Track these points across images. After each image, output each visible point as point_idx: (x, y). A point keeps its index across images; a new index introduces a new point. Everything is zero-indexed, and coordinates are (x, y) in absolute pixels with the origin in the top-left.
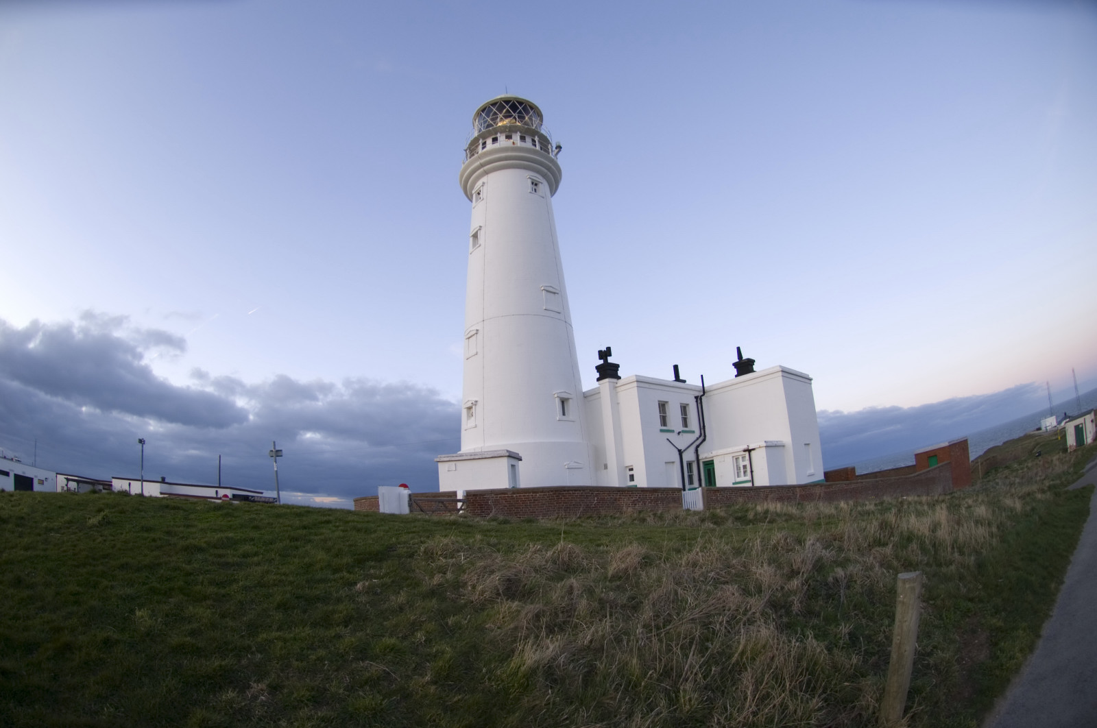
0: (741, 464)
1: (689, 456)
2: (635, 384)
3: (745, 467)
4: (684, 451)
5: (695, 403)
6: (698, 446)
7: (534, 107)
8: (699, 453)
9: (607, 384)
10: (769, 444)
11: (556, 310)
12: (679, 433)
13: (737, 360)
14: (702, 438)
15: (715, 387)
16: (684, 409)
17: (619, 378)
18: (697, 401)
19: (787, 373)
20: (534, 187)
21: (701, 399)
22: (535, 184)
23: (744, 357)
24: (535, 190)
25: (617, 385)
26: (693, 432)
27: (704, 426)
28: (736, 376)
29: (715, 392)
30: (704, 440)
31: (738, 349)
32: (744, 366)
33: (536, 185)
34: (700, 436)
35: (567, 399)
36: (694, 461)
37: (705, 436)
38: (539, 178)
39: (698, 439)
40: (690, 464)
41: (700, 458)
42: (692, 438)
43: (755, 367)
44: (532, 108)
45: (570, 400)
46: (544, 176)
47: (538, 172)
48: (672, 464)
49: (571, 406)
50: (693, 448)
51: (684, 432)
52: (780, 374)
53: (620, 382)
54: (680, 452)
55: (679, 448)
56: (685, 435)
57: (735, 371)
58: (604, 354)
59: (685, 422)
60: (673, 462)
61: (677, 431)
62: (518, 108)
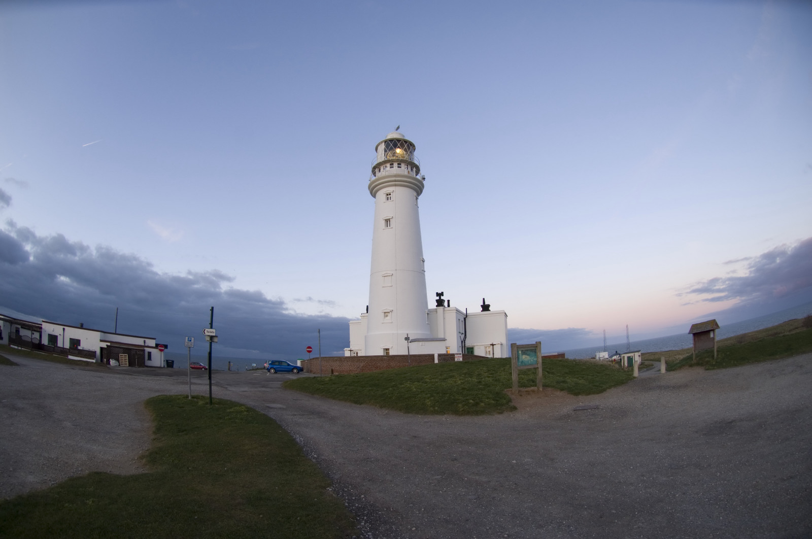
0: (489, 349)
1: (463, 344)
2: (455, 311)
6: (465, 341)
9: (440, 309)
10: (499, 343)
13: (483, 304)
14: (465, 337)
15: (472, 314)
21: (465, 319)
23: (486, 303)
25: (444, 310)
27: (466, 331)
29: (472, 317)
31: (484, 299)
32: (485, 308)
34: (465, 334)
41: (466, 346)
52: (499, 312)
55: (462, 341)
57: (481, 309)
58: (440, 295)
59: (461, 329)
60: (461, 347)
61: (461, 333)
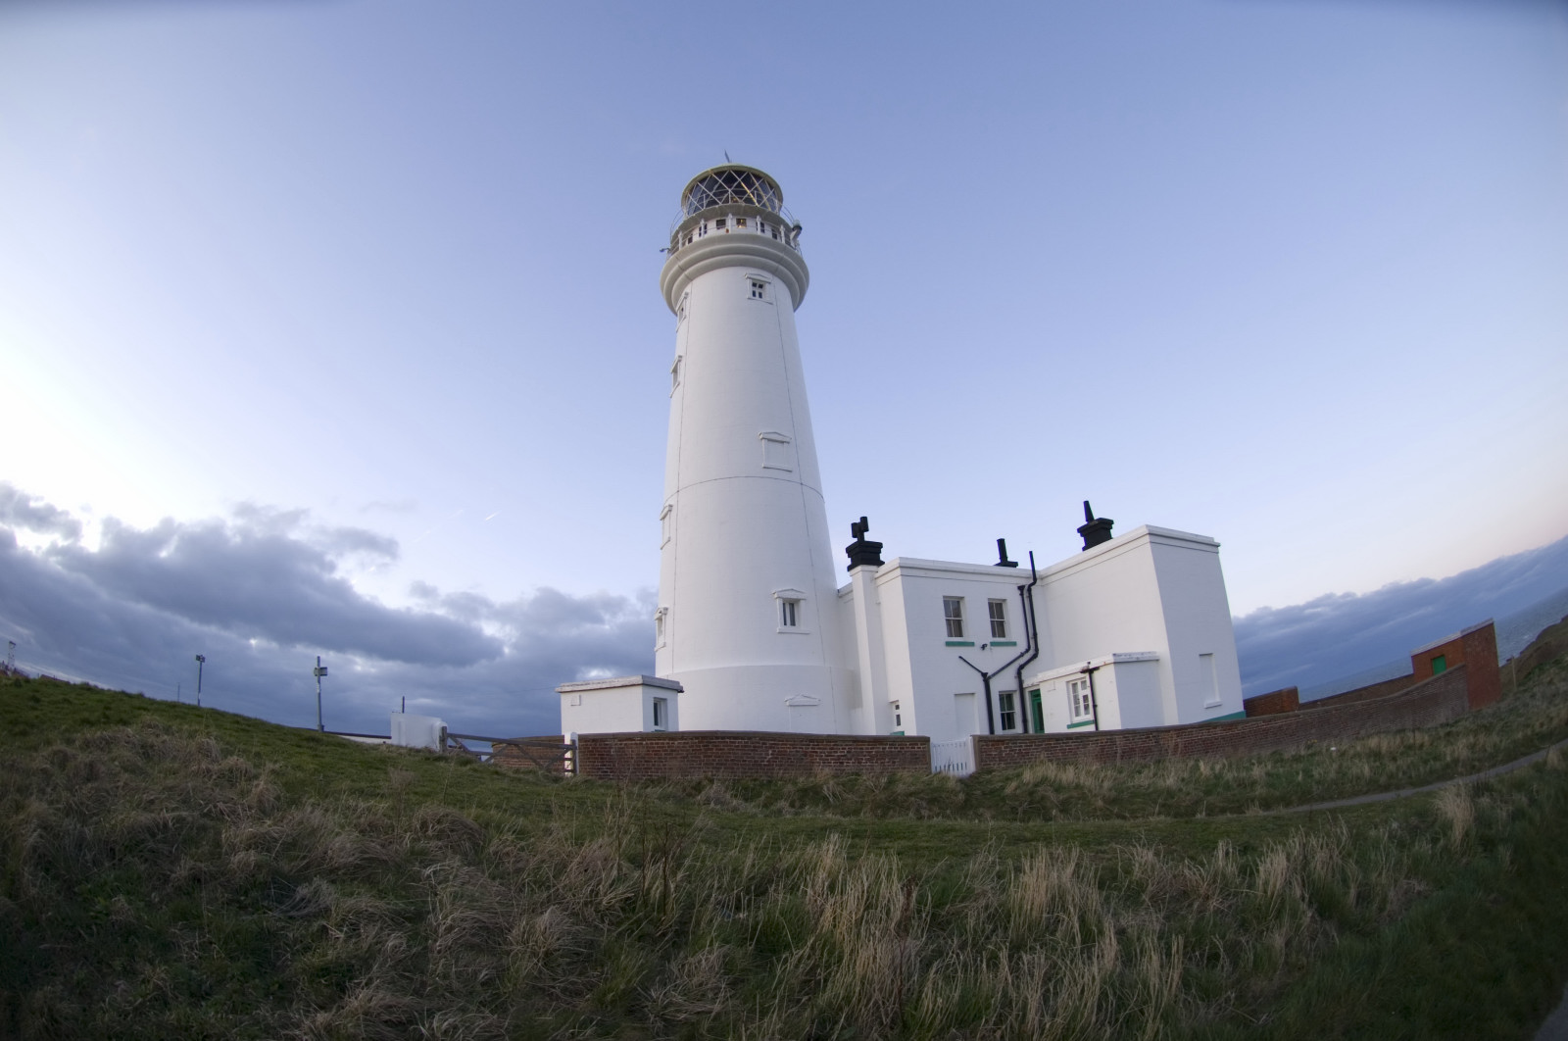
0: (1081, 693)
1: (1005, 683)
2: (898, 572)
3: (1085, 698)
4: (994, 675)
5: (1020, 598)
6: (1022, 667)
7: (762, 175)
8: (1023, 678)
9: (860, 574)
10: (1119, 659)
11: (786, 467)
12: (984, 647)
13: (1086, 523)
14: (1032, 652)
15: (1053, 570)
16: (996, 609)
17: (883, 563)
18: (1022, 594)
19: (1159, 538)
20: (757, 290)
21: (1029, 590)
22: (758, 285)
23: (1096, 516)
24: (760, 295)
25: (877, 575)
26: (1014, 644)
27: (1035, 635)
28: (1084, 549)
29: (1053, 578)
30: (1035, 656)
31: (1086, 504)
32: (1096, 531)
33: (761, 286)
34: (1027, 651)
35: (798, 601)
36: (1015, 691)
37: (1037, 649)
38: (765, 276)
39: (1022, 655)
40: (1006, 698)
41: (1025, 685)
42: (1010, 653)
43: (1113, 532)
44: (758, 177)
45: (802, 601)
46: (775, 272)
47: (763, 267)
48: (969, 698)
49: (802, 611)
50: (1013, 670)
51: (993, 644)
52: (1147, 539)
53: (883, 569)
54: (986, 679)
55: (984, 672)
56: (997, 649)
57: (1081, 542)
58: (860, 528)
59: (999, 628)
60: (973, 694)
61: (979, 643)
62: (736, 180)
